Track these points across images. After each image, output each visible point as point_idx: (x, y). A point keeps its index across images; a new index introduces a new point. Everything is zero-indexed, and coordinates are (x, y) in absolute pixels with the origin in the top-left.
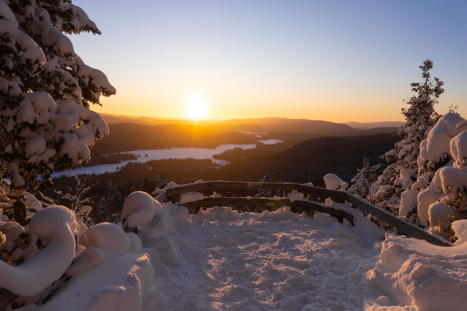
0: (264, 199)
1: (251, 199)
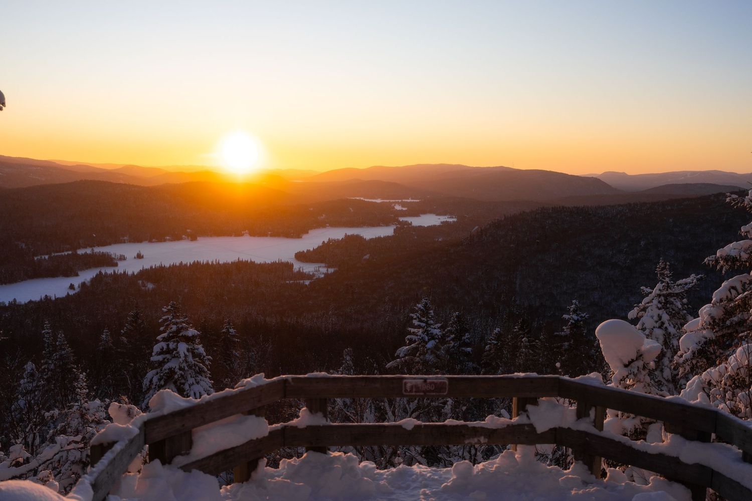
0: (457, 426)
1: (417, 427)
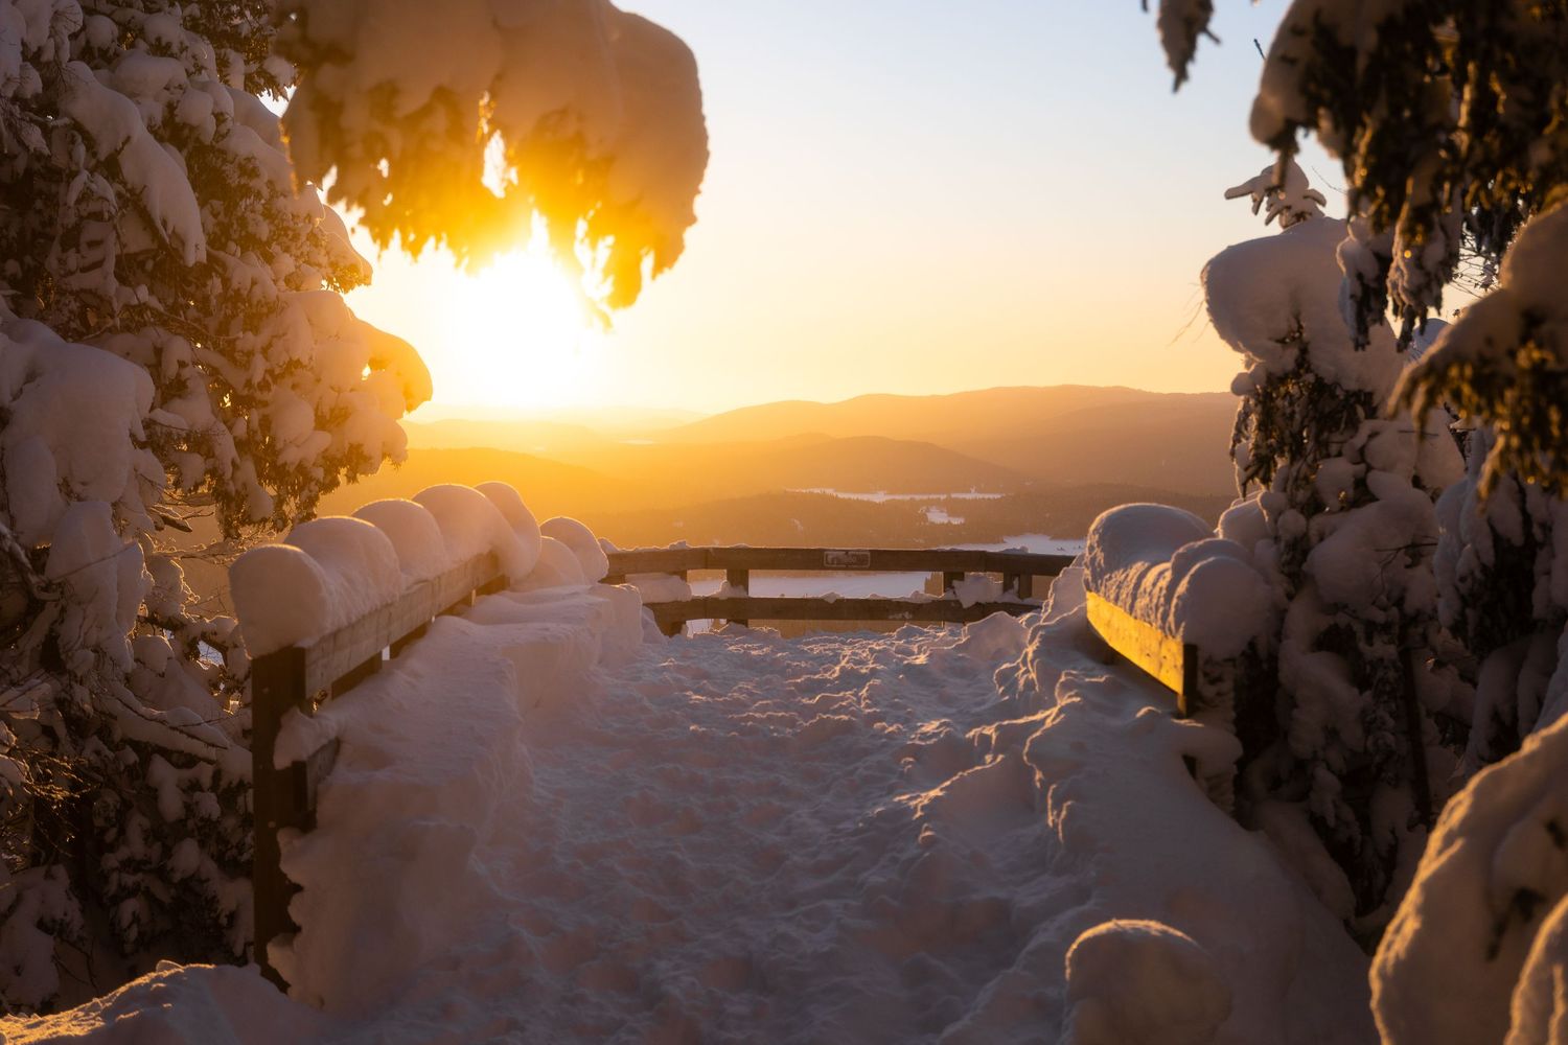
1: (839, 601)
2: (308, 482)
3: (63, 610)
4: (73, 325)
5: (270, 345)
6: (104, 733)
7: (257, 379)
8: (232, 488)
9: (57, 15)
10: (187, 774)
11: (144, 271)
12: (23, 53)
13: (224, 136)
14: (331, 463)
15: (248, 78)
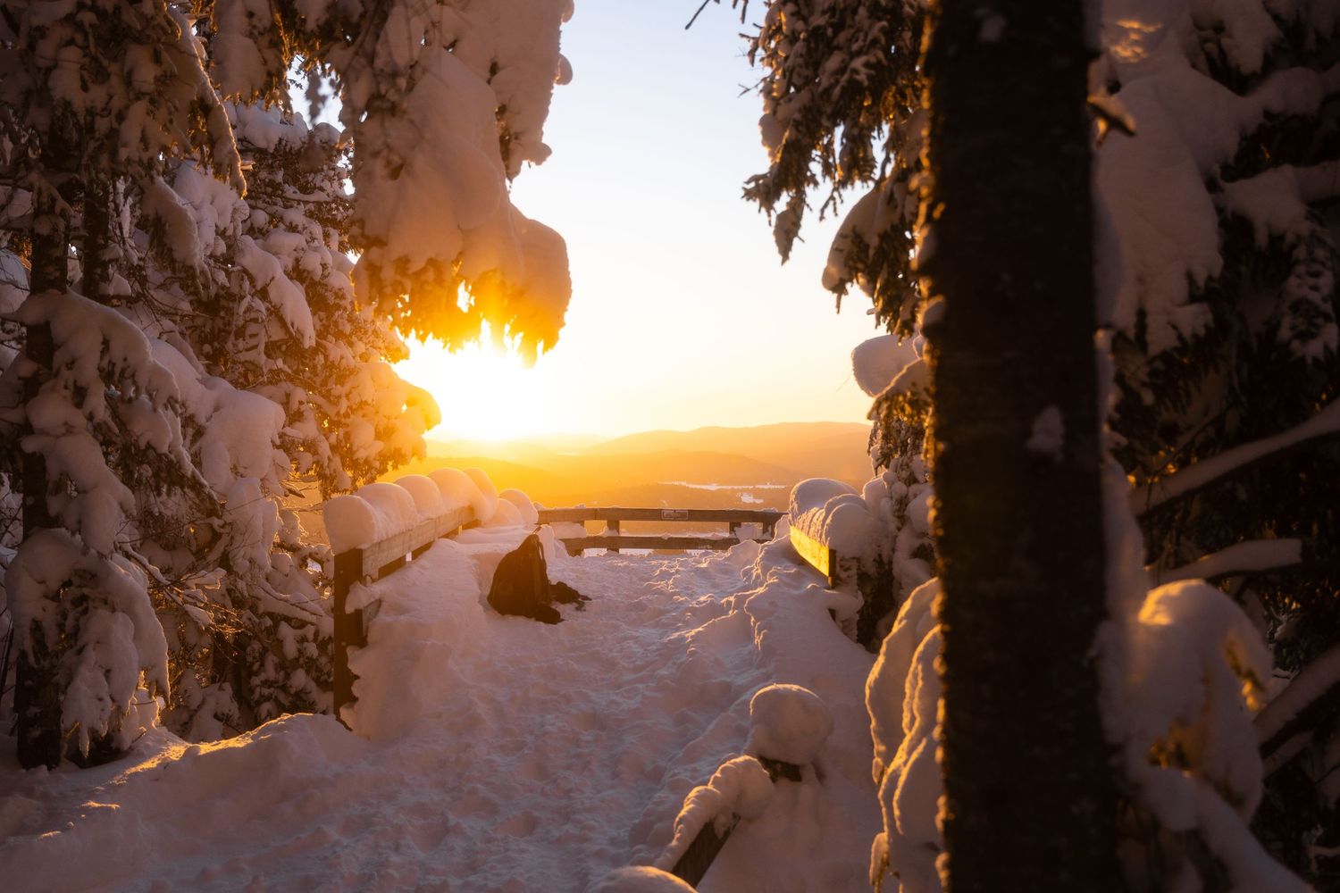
0: (693, 538)
1: (670, 538)
2: (369, 470)
3: (232, 538)
4: (241, 380)
5: (350, 392)
6: (254, 608)
7: (343, 411)
8: (327, 472)
9: (235, 210)
10: (299, 632)
11: (281, 351)
12: (216, 231)
13: (326, 277)
14: (384, 458)
15: (341, 243)
